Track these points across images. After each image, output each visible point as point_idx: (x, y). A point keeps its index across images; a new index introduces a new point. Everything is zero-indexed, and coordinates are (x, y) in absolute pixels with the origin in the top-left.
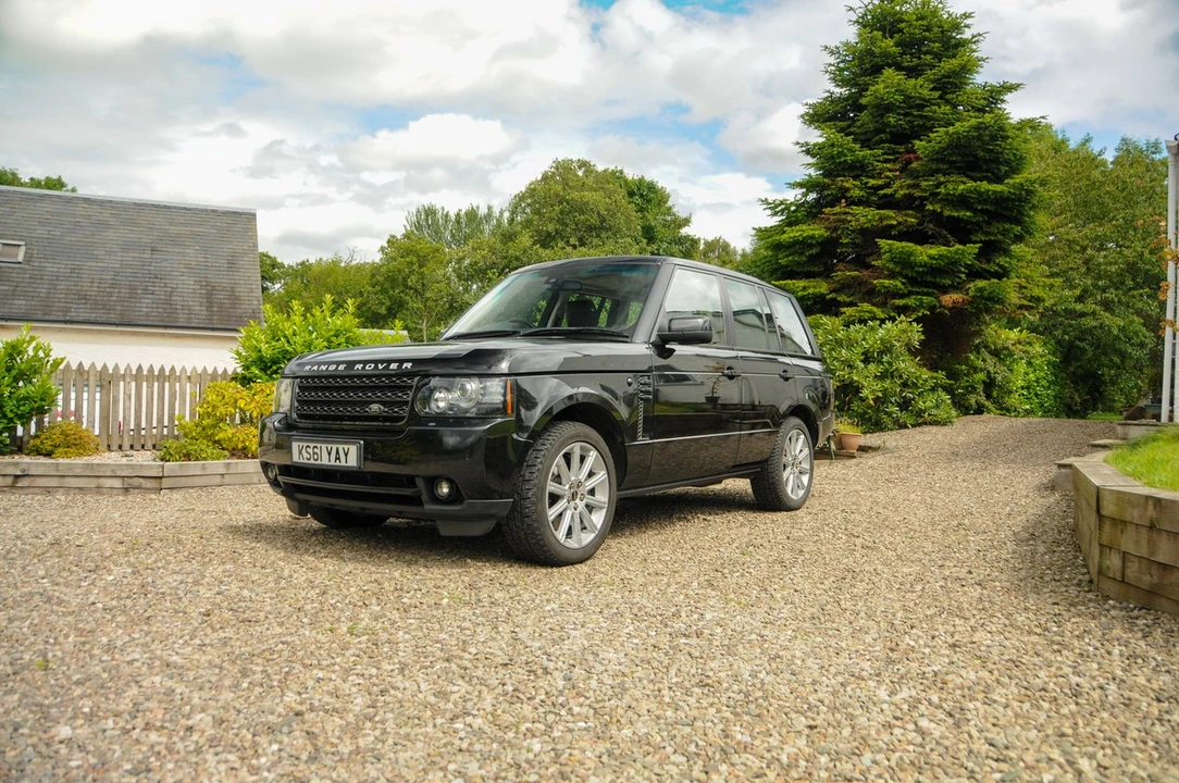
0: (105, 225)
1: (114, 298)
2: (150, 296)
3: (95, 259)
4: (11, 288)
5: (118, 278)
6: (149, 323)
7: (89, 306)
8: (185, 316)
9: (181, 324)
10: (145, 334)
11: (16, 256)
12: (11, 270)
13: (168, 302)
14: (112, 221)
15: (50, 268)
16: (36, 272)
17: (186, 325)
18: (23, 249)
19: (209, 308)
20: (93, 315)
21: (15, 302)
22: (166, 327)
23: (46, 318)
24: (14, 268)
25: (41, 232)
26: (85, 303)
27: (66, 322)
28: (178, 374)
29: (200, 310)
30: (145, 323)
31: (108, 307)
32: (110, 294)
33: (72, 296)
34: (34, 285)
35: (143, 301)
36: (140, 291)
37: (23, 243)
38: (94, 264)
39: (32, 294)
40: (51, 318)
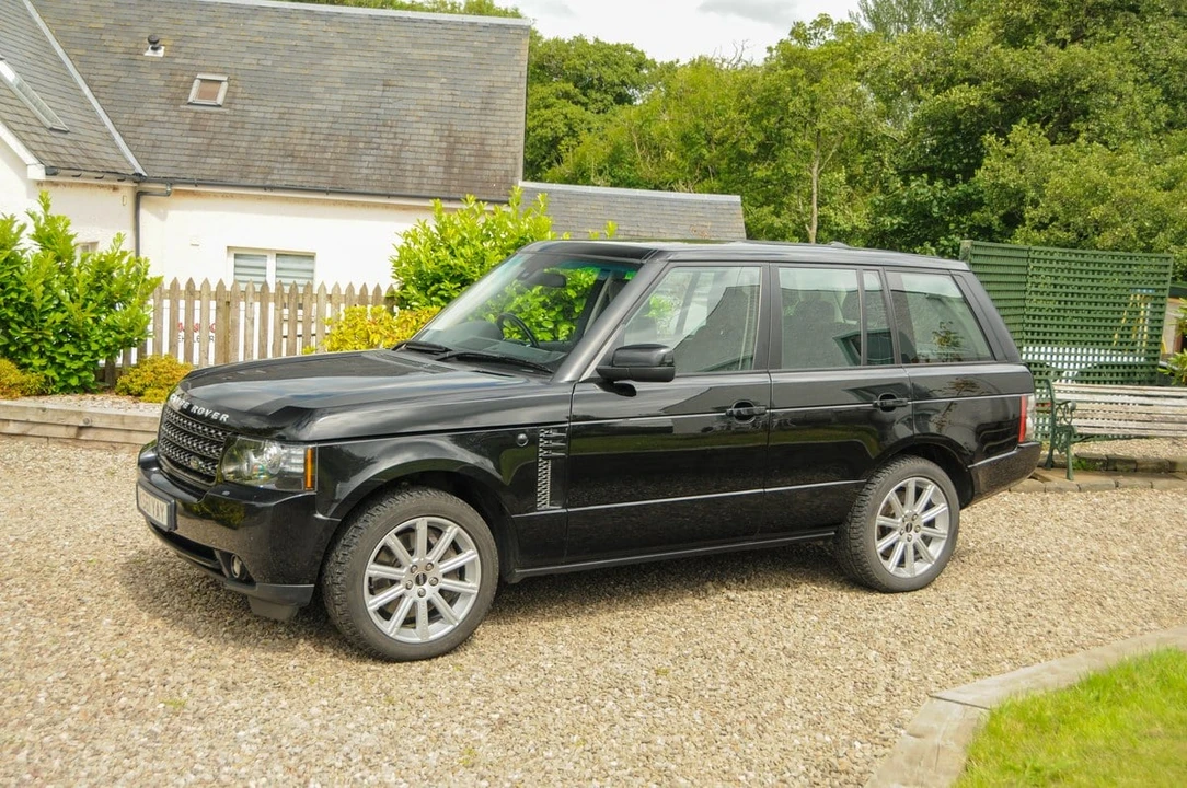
0: (327, 49)
1: (328, 155)
2: (372, 152)
3: (312, 99)
4: (206, 141)
5: (337, 126)
6: (368, 190)
7: (295, 166)
8: (415, 181)
9: (409, 193)
10: (364, 205)
11: (215, 95)
12: (206, 116)
13: (396, 161)
14: (339, 43)
15: (255, 112)
16: (237, 119)
17: (413, 193)
18: (225, 85)
19: (448, 169)
20: (299, 179)
21: (209, 160)
22: (389, 196)
23: (242, 182)
24: (211, 114)
25: (250, 61)
26: (292, 162)
27: (265, 188)
28: (315, 292)
29: (435, 171)
30: (362, 190)
31: (320, 168)
32: (324, 150)
33: (277, 152)
34: (233, 137)
35: (364, 158)
36: (361, 145)
37: (225, 78)
38: (309, 106)
39: (230, 149)
40: (249, 182)
